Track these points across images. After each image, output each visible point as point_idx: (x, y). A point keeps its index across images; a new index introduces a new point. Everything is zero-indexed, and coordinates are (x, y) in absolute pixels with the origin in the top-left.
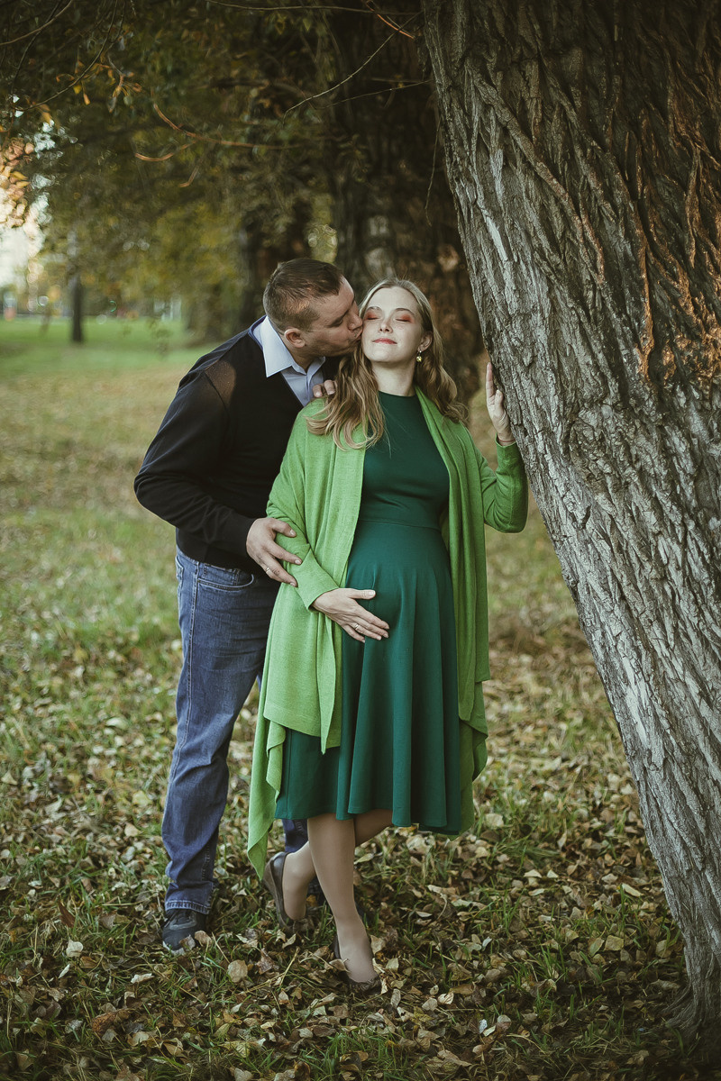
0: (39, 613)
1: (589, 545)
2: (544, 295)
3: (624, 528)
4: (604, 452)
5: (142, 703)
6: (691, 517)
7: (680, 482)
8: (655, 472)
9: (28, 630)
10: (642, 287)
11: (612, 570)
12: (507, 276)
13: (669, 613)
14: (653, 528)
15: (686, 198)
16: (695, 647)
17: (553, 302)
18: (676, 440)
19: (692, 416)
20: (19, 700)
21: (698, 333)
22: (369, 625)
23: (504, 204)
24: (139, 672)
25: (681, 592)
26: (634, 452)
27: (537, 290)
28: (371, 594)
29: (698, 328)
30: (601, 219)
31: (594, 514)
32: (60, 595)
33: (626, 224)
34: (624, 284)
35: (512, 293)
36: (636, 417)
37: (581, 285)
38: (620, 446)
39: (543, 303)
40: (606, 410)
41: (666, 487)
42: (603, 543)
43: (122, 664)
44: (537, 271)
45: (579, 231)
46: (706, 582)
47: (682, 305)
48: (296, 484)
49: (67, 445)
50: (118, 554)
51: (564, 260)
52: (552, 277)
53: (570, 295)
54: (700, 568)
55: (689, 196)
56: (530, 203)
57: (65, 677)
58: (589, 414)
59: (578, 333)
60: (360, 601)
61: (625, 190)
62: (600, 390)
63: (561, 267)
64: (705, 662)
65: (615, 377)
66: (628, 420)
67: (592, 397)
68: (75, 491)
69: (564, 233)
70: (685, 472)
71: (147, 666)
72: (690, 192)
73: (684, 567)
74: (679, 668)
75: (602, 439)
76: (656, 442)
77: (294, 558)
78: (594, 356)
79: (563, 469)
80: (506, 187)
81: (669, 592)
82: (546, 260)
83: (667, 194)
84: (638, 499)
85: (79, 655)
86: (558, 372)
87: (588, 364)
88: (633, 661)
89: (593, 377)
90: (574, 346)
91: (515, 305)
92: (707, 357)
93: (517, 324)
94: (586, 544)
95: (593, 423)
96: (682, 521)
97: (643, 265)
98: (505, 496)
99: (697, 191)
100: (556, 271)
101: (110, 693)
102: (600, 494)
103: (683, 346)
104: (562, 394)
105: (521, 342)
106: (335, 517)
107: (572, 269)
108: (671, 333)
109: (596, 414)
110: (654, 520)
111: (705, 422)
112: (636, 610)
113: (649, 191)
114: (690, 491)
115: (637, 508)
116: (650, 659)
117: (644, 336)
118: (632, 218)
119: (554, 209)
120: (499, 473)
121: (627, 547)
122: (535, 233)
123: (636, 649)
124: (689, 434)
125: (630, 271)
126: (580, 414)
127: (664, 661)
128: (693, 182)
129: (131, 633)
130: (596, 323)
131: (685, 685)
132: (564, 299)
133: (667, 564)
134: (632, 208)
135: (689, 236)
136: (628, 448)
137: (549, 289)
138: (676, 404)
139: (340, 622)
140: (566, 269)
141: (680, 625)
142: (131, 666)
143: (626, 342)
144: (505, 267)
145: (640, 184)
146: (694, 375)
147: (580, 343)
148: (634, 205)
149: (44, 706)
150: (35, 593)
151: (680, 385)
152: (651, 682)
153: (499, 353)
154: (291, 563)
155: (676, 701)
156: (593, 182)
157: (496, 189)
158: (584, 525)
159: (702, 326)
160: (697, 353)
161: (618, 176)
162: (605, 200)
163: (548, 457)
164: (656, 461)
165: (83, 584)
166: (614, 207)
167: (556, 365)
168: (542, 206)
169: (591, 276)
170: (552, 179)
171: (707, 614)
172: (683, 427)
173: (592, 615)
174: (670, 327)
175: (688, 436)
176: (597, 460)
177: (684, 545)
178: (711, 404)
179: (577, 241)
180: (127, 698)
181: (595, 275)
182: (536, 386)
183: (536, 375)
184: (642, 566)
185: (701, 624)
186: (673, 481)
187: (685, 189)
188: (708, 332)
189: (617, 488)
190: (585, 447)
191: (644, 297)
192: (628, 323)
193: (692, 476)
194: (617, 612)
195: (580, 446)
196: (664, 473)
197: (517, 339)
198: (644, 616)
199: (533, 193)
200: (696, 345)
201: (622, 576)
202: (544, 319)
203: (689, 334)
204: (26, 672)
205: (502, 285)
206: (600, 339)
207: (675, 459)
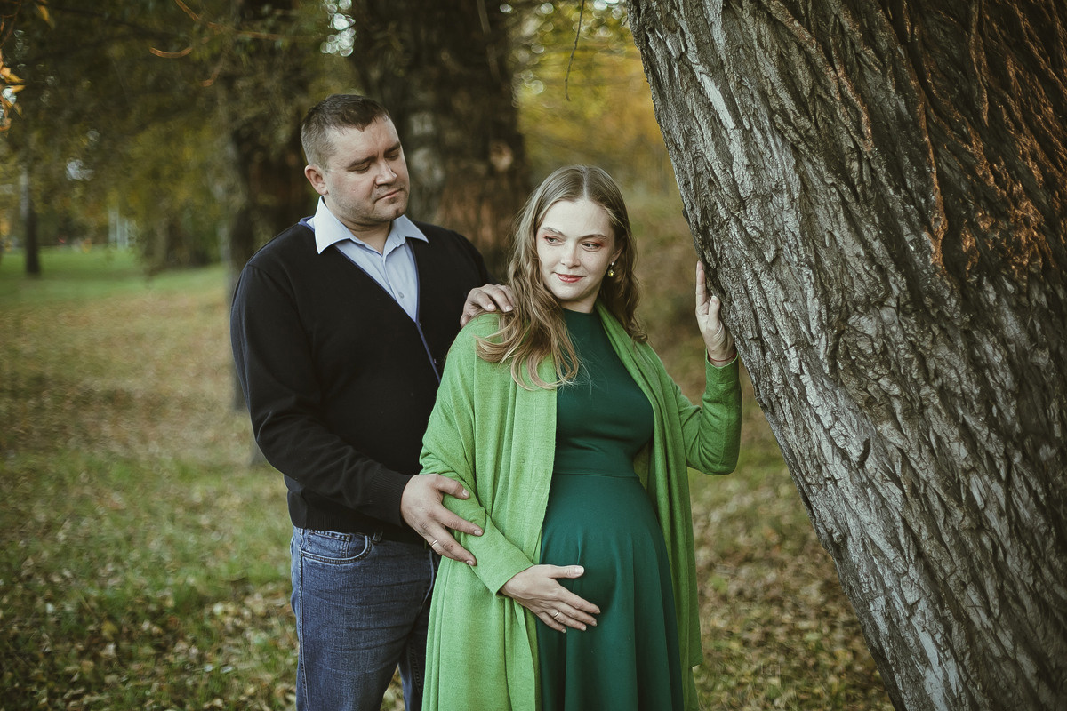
0: (47, 576)
1: (869, 490)
2: (790, 170)
3: (921, 465)
4: (889, 368)
5: (195, 686)
6: (1016, 446)
7: (995, 401)
8: (962, 390)
9: (40, 601)
10: (926, 153)
11: (904, 520)
12: (736, 148)
13: (991, 572)
14: (964, 464)
15: (969, 39)
16: (1030, 615)
17: (803, 178)
18: (989, 348)
19: (1005, 315)
20: (44, 691)
21: (1004, 208)
22: (573, 612)
23: (727, 56)
24: (181, 646)
25: (1008, 544)
26: (931, 365)
27: (780, 163)
28: (578, 571)
29: (1004, 201)
30: (861, 68)
31: (876, 449)
32: (66, 552)
33: (897, 75)
34: (901, 149)
35: (743, 169)
36: (933, 320)
37: (842, 156)
38: (913, 359)
39: (791, 180)
40: (887, 314)
41: (980, 409)
42: (892, 486)
43: (159, 636)
44: (778, 140)
45: (834, 84)
46: (1043, 530)
47: (980, 173)
48: (463, 428)
49: (40, 381)
50: (118, 499)
51: (816, 124)
52: (802, 146)
53: (829, 169)
54: (1032, 513)
55: (973, 37)
56: (765, 52)
57: (95, 658)
58: (864, 320)
59: (841, 216)
60: (562, 581)
61: (890, 32)
62: (879, 288)
63: (812, 132)
64: (1045, 634)
65: (901, 271)
66: (922, 325)
67: (868, 297)
68: (54, 429)
69: (813, 89)
70: (1003, 388)
71: (189, 637)
72: (974, 31)
73: (1009, 511)
74: (1007, 643)
75: (885, 351)
76: (963, 353)
77: (472, 527)
78: (866, 245)
79: (827, 393)
80: (728, 34)
81: (988, 545)
82: (791, 124)
83: (942, 35)
84: (940, 426)
85: (108, 629)
86: (817, 267)
87: (858, 256)
88: (938, 637)
89: (867, 272)
90: (836, 234)
91: (749, 185)
92: (1018, 240)
93: (754, 209)
94: (862, 488)
95: (870, 331)
96: (1005, 453)
97: (923, 124)
98: (715, 430)
99: (980, 30)
100: (806, 138)
101: (153, 675)
102: (885, 423)
103: (987, 226)
104: (825, 296)
105: (760, 232)
106: (520, 470)
107: (826, 135)
108: (968, 209)
109: (875, 320)
110: (964, 452)
111: (1023, 323)
112: (942, 570)
113: (921, 32)
114: (1013, 412)
115: (938, 439)
116: (963, 633)
117: (936, 216)
118: (904, 67)
119: (797, 59)
120: (708, 401)
121: (925, 490)
122: (774, 90)
123: (943, 620)
124: (1004, 339)
125: (908, 134)
126: (851, 322)
127: (985, 635)
128: (975, 18)
129: (164, 598)
130: (867, 202)
131: (1016, 663)
132: (819, 174)
133: (983, 510)
134: (903, 53)
135: (979, 86)
136: (922, 361)
137: (796, 162)
138: (983, 301)
139: (535, 609)
140: (820, 135)
141: (1007, 587)
142: (169, 637)
143: (911, 225)
144: (732, 136)
145: (908, 23)
146: (1006, 262)
147: (845, 229)
148: (904, 50)
149: (77, 697)
150: (37, 553)
151: (987, 276)
152: (966, 663)
153: (723, 248)
154: (466, 534)
155: (1002, 684)
156: (847, 23)
157: (715, 37)
158: (862, 463)
159: (1009, 200)
160: (1005, 234)
161: (880, 14)
162: (865, 44)
163: (806, 379)
164: (963, 376)
165: (88, 538)
166: (878, 53)
167: (813, 259)
168: (780, 56)
169: (855, 143)
170: (792, 22)
171: (1046, 572)
172: (996, 329)
173: (871, 578)
174: (966, 203)
175: (1004, 342)
176: (879, 379)
177: (1008, 484)
178: (1028, 298)
179: (832, 98)
180: (174, 680)
181: (860, 142)
182: (784, 287)
183: (781, 273)
184: (948, 513)
185: (1038, 584)
186: (987, 401)
187: (967, 28)
188: (1017, 207)
189: (908, 414)
190: (861, 363)
191: (930, 166)
192: (910, 199)
193: (1013, 393)
194: (913, 573)
195: (853, 361)
196: (976, 391)
197: (754, 228)
198: (953, 577)
199: (767, 39)
200: (1003, 224)
201: (920, 528)
202: (793, 200)
203: (992, 210)
204: (47, 654)
205: (728, 159)
206: (874, 223)
207: (987, 373)
